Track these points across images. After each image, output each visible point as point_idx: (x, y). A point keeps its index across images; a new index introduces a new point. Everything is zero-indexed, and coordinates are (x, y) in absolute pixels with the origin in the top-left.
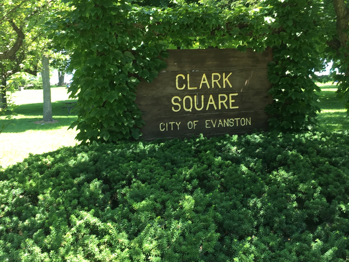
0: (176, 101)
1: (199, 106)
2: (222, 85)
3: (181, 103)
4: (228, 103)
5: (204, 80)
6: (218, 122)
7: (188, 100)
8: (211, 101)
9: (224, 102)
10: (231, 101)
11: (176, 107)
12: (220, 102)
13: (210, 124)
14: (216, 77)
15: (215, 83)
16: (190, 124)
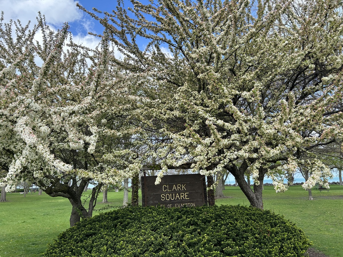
0: (163, 196)
1: (172, 198)
2: (182, 189)
3: (165, 197)
4: (185, 197)
5: (174, 187)
6: (181, 205)
7: (168, 196)
8: (177, 196)
9: (183, 196)
10: (186, 196)
11: (163, 199)
12: (181, 196)
13: (177, 206)
14: (179, 186)
15: (179, 188)
16: (169, 206)
